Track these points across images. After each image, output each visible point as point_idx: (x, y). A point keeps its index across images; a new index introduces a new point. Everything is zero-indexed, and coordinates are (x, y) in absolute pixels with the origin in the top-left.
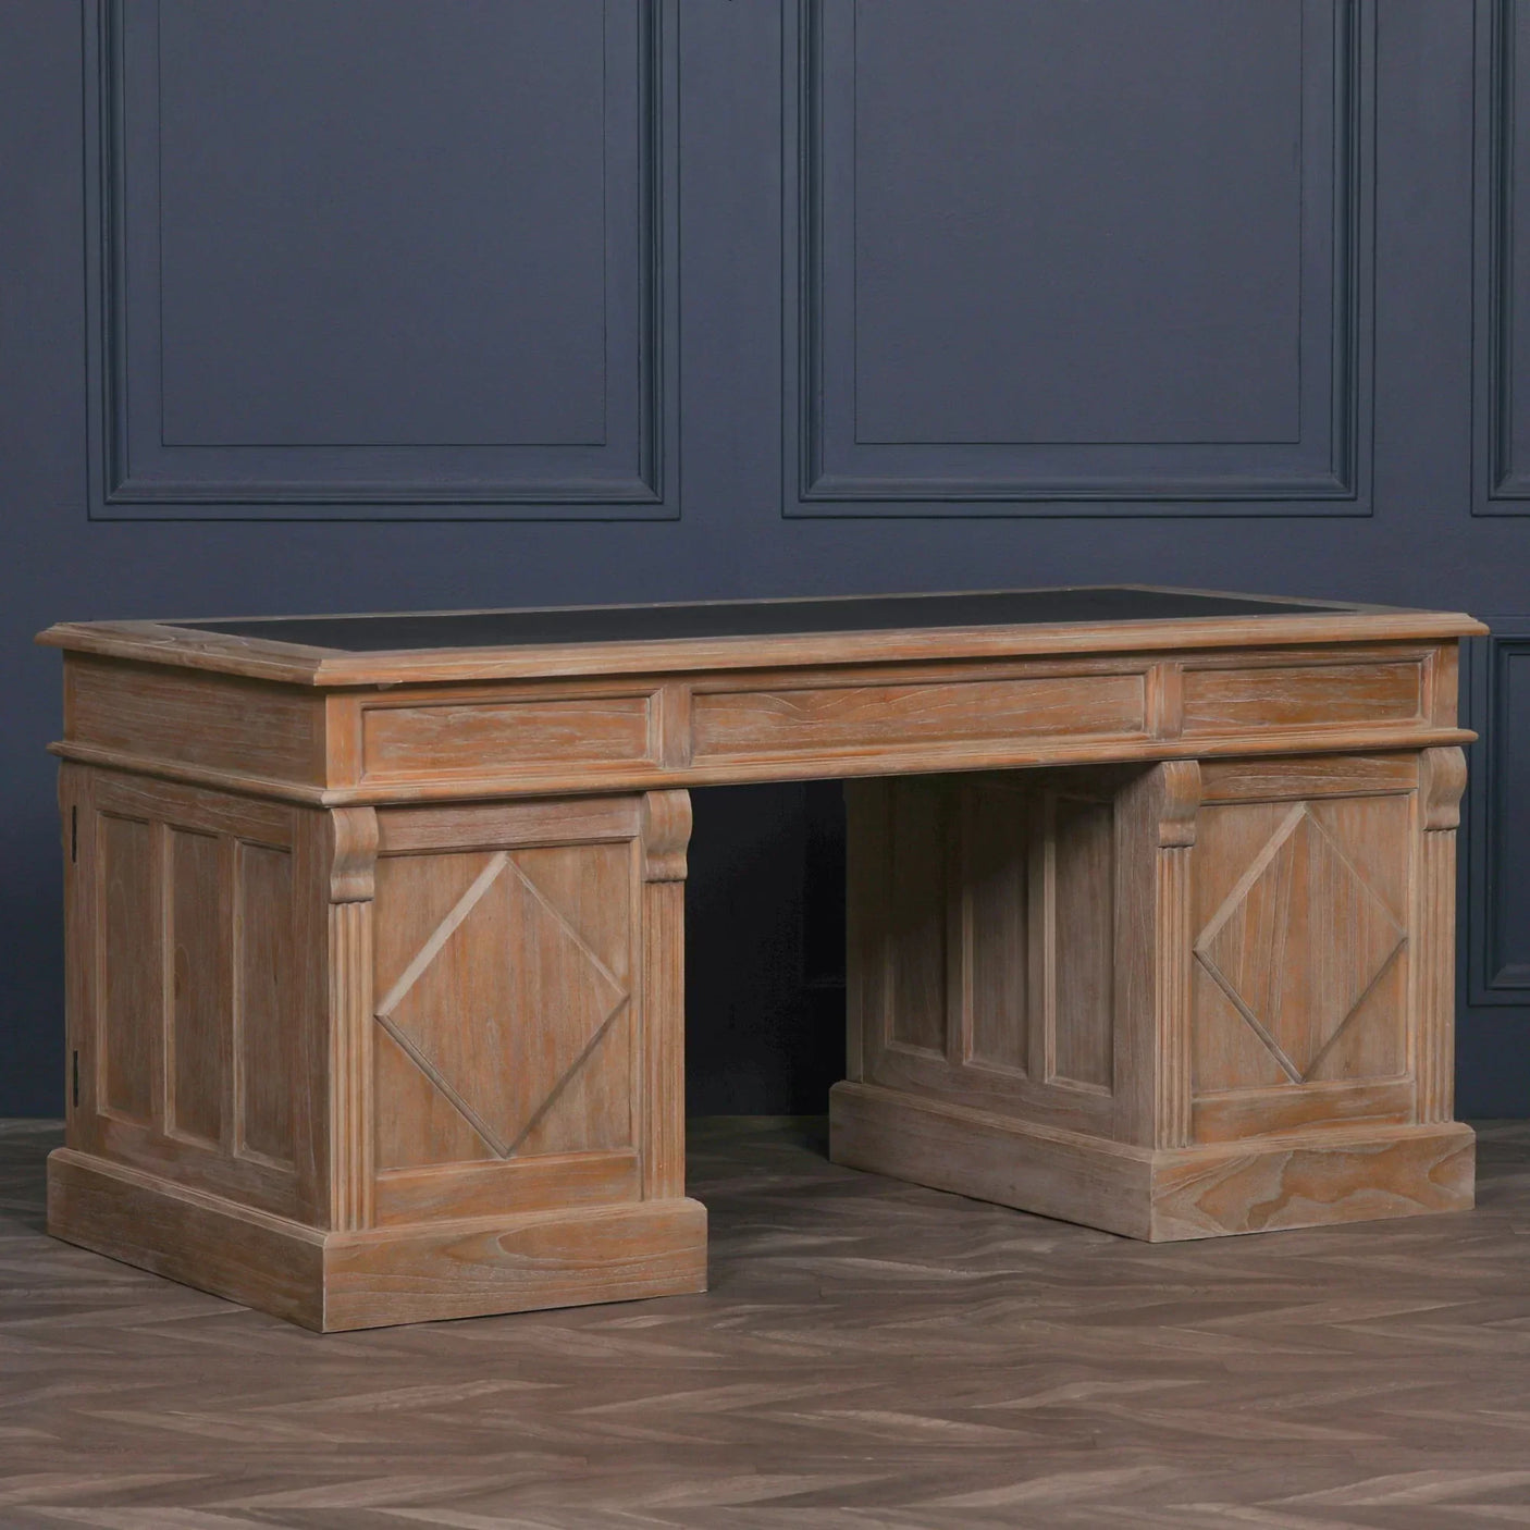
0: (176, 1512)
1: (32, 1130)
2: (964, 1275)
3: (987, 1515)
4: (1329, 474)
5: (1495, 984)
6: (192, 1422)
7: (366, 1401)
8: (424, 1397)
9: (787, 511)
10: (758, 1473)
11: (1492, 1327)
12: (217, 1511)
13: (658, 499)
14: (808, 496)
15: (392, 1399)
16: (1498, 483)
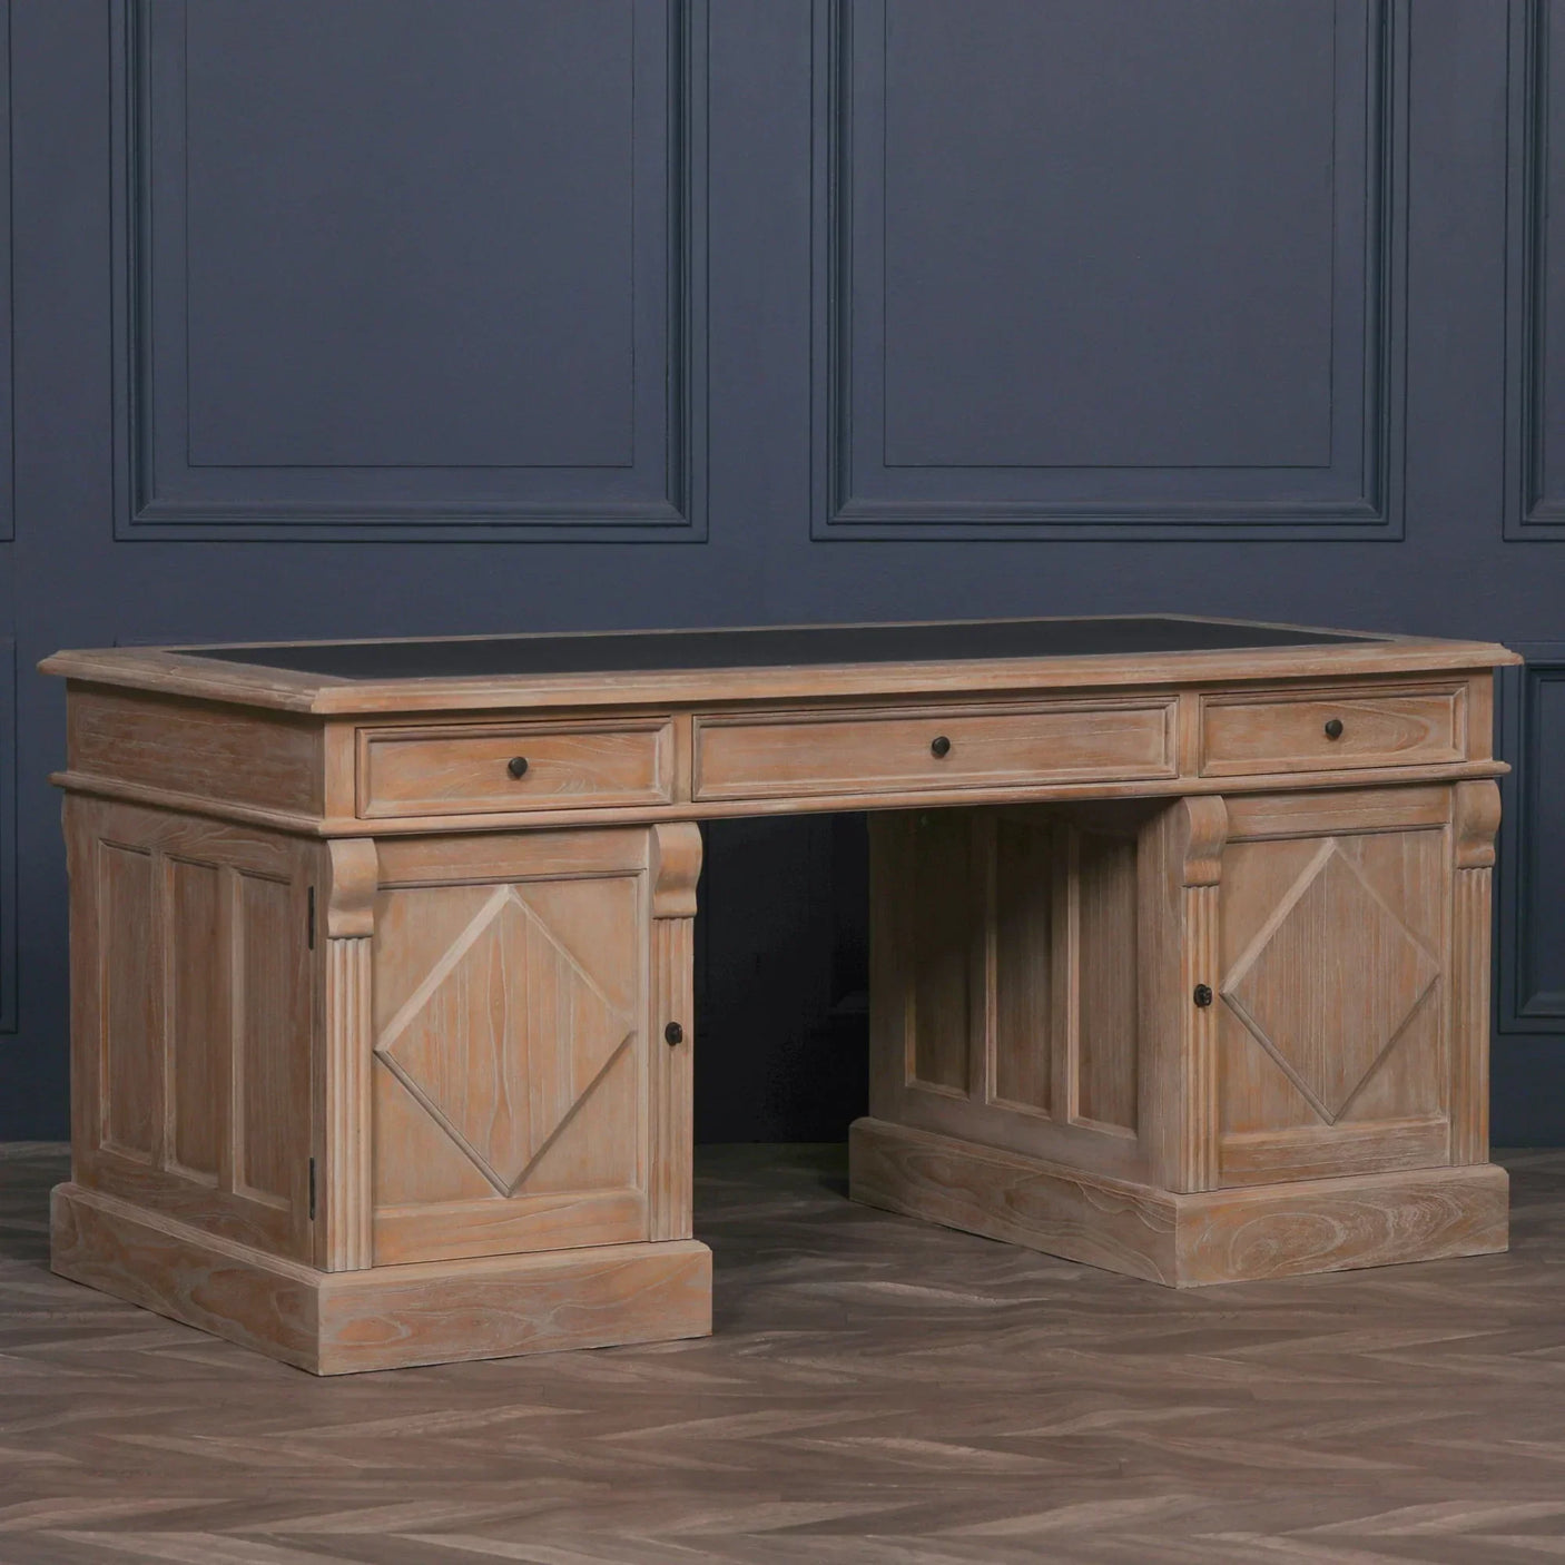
0: (199, 1536)
1: (55, 1153)
2: (992, 1302)
3: (1012, 1543)
4: (1360, 498)
5: (1527, 1011)
6: (216, 1447)
7: (391, 1425)
8: (447, 1423)
9: (816, 534)
10: (783, 1500)
11: (1521, 1357)
12: (240, 1536)
13: (684, 521)
14: (836, 519)
15: (414, 1425)
16: (1530, 509)
